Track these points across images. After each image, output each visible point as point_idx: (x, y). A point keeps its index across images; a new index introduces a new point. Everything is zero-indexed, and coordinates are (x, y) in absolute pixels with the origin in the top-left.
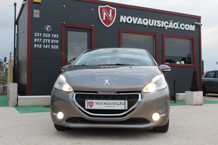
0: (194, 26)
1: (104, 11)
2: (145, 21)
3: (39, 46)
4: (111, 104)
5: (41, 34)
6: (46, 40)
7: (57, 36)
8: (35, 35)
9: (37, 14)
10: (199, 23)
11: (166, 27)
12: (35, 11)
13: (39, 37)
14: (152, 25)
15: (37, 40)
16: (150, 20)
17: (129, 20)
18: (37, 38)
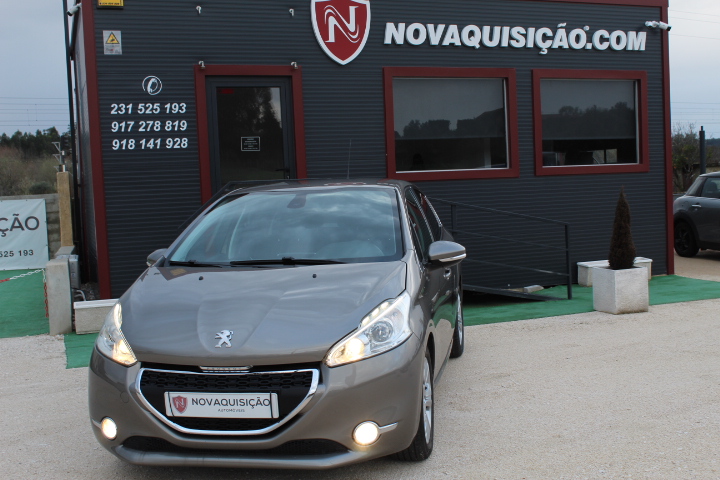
0: (643, 35)
1: (330, 14)
2: (471, 34)
3: (127, 143)
4: (232, 403)
5: (130, 106)
6: (147, 125)
7: (180, 108)
8: (113, 112)
9: (113, 42)
10: (662, 25)
11: (545, 46)
12: (106, 34)
13: (125, 117)
14: (494, 43)
15: (120, 128)
16: (487, 29)
17: (416, 33)
18: (119, 118)
